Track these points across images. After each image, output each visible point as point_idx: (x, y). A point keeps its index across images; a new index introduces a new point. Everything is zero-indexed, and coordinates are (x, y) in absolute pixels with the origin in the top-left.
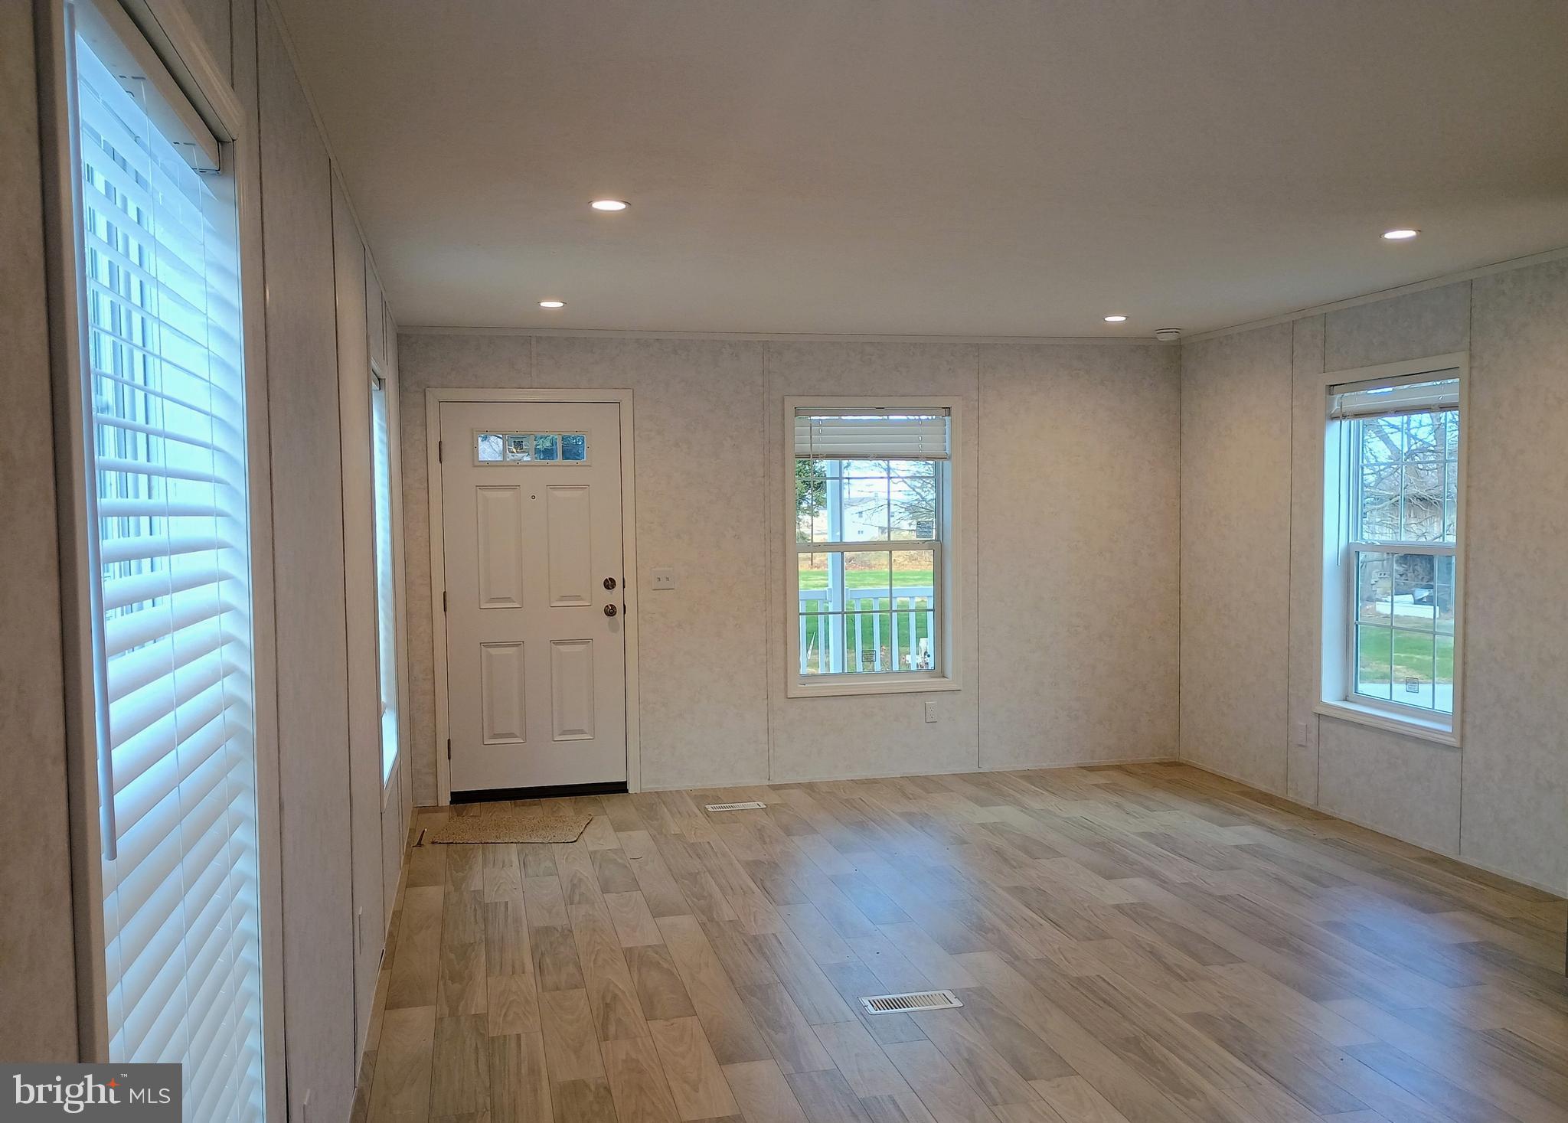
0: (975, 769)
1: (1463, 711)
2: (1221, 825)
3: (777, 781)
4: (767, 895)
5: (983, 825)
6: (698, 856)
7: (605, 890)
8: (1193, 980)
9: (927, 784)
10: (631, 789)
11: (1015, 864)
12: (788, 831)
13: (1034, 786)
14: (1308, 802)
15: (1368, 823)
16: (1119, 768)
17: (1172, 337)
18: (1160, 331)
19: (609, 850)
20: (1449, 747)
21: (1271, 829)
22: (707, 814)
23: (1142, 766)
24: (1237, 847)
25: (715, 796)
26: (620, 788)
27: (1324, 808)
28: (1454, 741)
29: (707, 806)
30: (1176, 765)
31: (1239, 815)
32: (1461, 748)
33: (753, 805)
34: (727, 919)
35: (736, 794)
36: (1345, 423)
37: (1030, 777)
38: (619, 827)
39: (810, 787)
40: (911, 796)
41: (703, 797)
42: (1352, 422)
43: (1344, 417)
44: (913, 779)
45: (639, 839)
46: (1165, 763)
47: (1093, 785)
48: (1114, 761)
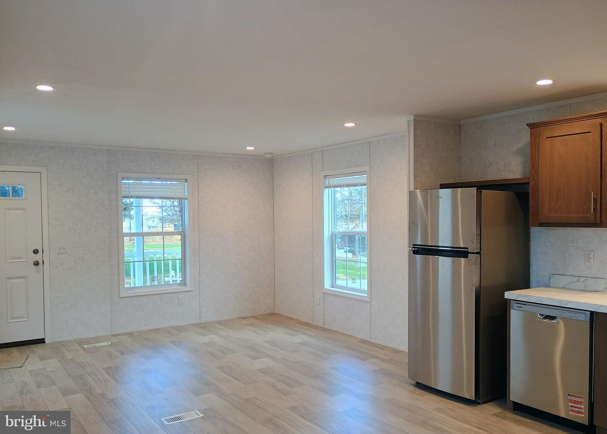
0: (198, 322)
1: (371, 289)
2: (292, 335)
3: (115, 333)
4: (116, 381)
5: (204, 343)
6: (82, 367)
7: (39, 386)
8: (288, 394)
9: (180, 329)
10: (47, 341)
11: (218, 357)
12: (122, 353)
13: (223, 326)
14: (321, 325)
15: (340, 330)
16: (254, 317)
17: (270, 156)
18: (266, 153)
19: (39, 369)
20: (367, 302)
21: (309, 336)
22: (84, 348)
23: (262, 316)
24: (298, 343)
25: (87, 341)
26: (42, 341)
27: (326, 327)
28: (368, 300)
29: (84, 346)
30: (274, 314)
31: (298, 331)
32: (371, 302)
33: (106, 344)
34: (98, 393)
35: (97, 340)
36: (330, 189)
37: (220, 323)
38: (42, 359)
39: (130, 334)
40: (173, 334)
41: (81, 342)
42: (332, 189)
43: (330, 187)
44: (173, 327)
45: (53, 363)
46: (270, 314)
47: (245, 324)
48: (251, 315)
